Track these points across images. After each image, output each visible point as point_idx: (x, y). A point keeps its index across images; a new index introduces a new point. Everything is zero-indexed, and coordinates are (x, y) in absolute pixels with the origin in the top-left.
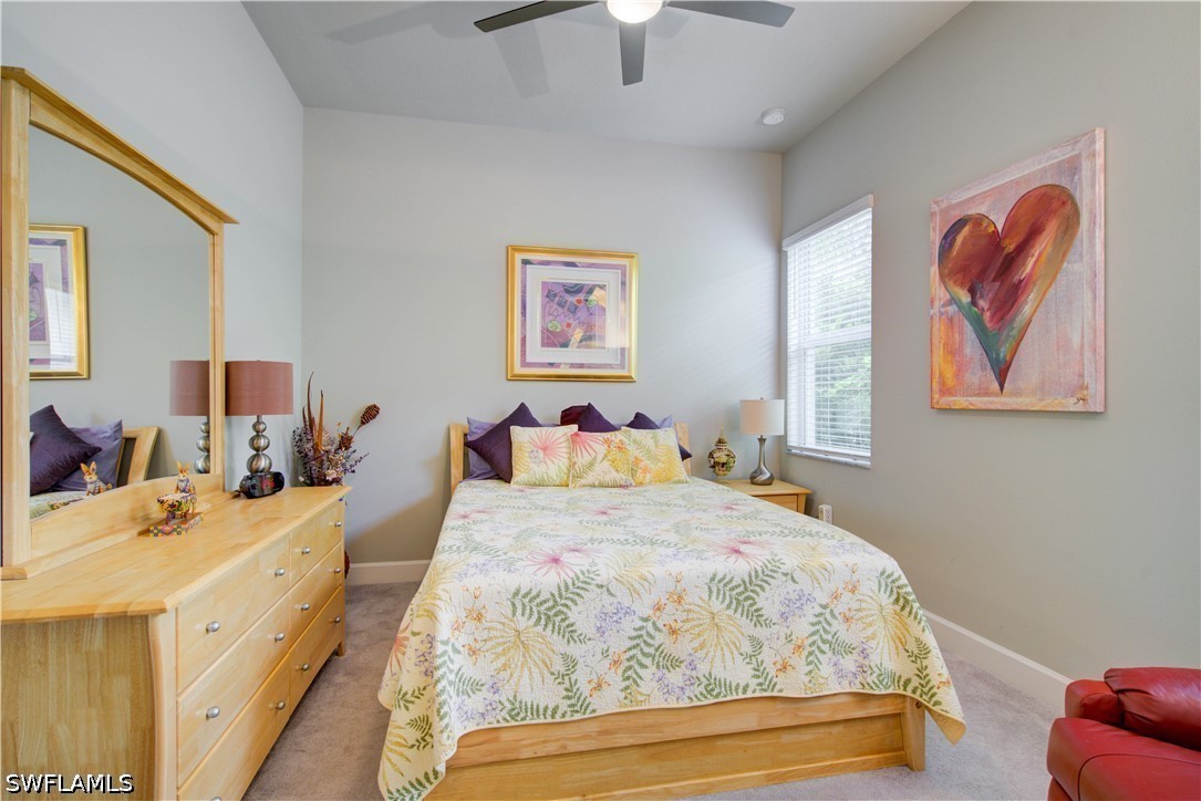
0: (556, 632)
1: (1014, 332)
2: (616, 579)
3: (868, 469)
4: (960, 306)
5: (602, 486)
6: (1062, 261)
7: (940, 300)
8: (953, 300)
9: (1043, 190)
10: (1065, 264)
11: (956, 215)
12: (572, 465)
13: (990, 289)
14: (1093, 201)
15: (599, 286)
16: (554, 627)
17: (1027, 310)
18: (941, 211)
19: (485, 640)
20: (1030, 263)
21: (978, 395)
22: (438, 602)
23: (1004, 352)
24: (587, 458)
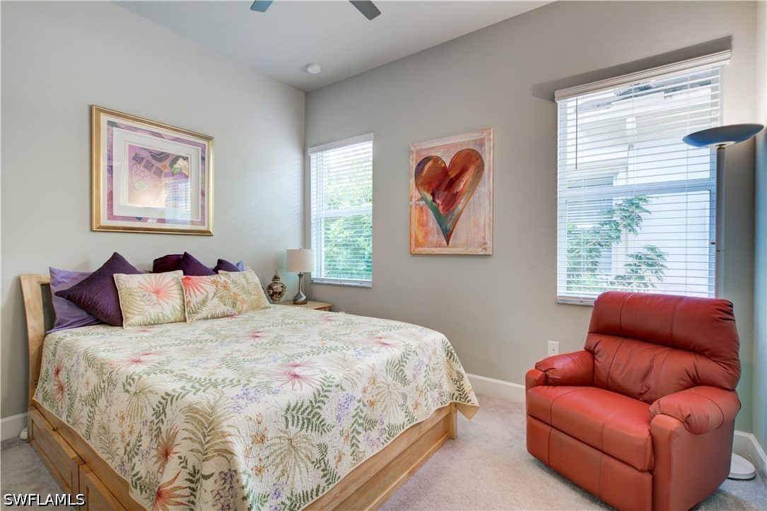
0: (314, 430)
1: (454, 217)
2: (345, 378)
3: (370, 288)
4: (427, 203)
5: (213, 317)
6: (476, 186)
7: (416, 197)
8: (423, 198)
9: (468, 151)
10: (478, 188)
11: (425, 154)
12: (184, 304)
13: (443, 195)
14: (490, 161)
15: (182, 157)
16: (312, 427)
17: (460, 207)
18: (417, 151)
19: (268, 457)
20: (462, 185)
21: (436, 247)
22: (229, 438)
23: (449, 226)
24: (200, 297)
